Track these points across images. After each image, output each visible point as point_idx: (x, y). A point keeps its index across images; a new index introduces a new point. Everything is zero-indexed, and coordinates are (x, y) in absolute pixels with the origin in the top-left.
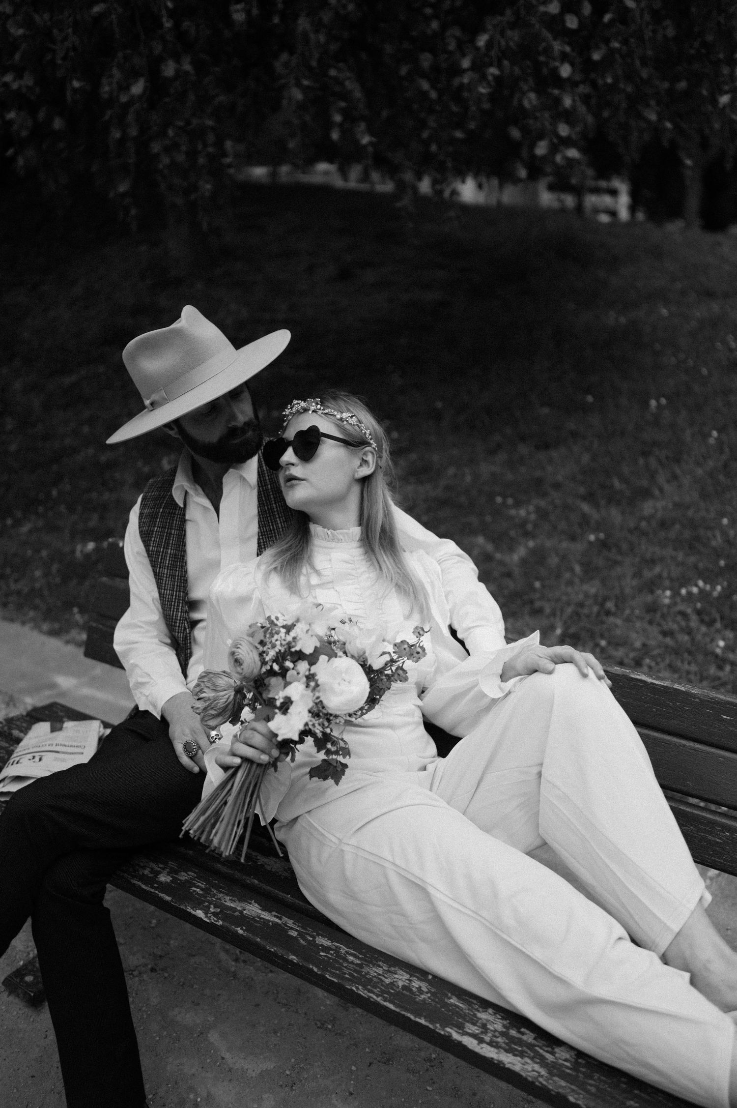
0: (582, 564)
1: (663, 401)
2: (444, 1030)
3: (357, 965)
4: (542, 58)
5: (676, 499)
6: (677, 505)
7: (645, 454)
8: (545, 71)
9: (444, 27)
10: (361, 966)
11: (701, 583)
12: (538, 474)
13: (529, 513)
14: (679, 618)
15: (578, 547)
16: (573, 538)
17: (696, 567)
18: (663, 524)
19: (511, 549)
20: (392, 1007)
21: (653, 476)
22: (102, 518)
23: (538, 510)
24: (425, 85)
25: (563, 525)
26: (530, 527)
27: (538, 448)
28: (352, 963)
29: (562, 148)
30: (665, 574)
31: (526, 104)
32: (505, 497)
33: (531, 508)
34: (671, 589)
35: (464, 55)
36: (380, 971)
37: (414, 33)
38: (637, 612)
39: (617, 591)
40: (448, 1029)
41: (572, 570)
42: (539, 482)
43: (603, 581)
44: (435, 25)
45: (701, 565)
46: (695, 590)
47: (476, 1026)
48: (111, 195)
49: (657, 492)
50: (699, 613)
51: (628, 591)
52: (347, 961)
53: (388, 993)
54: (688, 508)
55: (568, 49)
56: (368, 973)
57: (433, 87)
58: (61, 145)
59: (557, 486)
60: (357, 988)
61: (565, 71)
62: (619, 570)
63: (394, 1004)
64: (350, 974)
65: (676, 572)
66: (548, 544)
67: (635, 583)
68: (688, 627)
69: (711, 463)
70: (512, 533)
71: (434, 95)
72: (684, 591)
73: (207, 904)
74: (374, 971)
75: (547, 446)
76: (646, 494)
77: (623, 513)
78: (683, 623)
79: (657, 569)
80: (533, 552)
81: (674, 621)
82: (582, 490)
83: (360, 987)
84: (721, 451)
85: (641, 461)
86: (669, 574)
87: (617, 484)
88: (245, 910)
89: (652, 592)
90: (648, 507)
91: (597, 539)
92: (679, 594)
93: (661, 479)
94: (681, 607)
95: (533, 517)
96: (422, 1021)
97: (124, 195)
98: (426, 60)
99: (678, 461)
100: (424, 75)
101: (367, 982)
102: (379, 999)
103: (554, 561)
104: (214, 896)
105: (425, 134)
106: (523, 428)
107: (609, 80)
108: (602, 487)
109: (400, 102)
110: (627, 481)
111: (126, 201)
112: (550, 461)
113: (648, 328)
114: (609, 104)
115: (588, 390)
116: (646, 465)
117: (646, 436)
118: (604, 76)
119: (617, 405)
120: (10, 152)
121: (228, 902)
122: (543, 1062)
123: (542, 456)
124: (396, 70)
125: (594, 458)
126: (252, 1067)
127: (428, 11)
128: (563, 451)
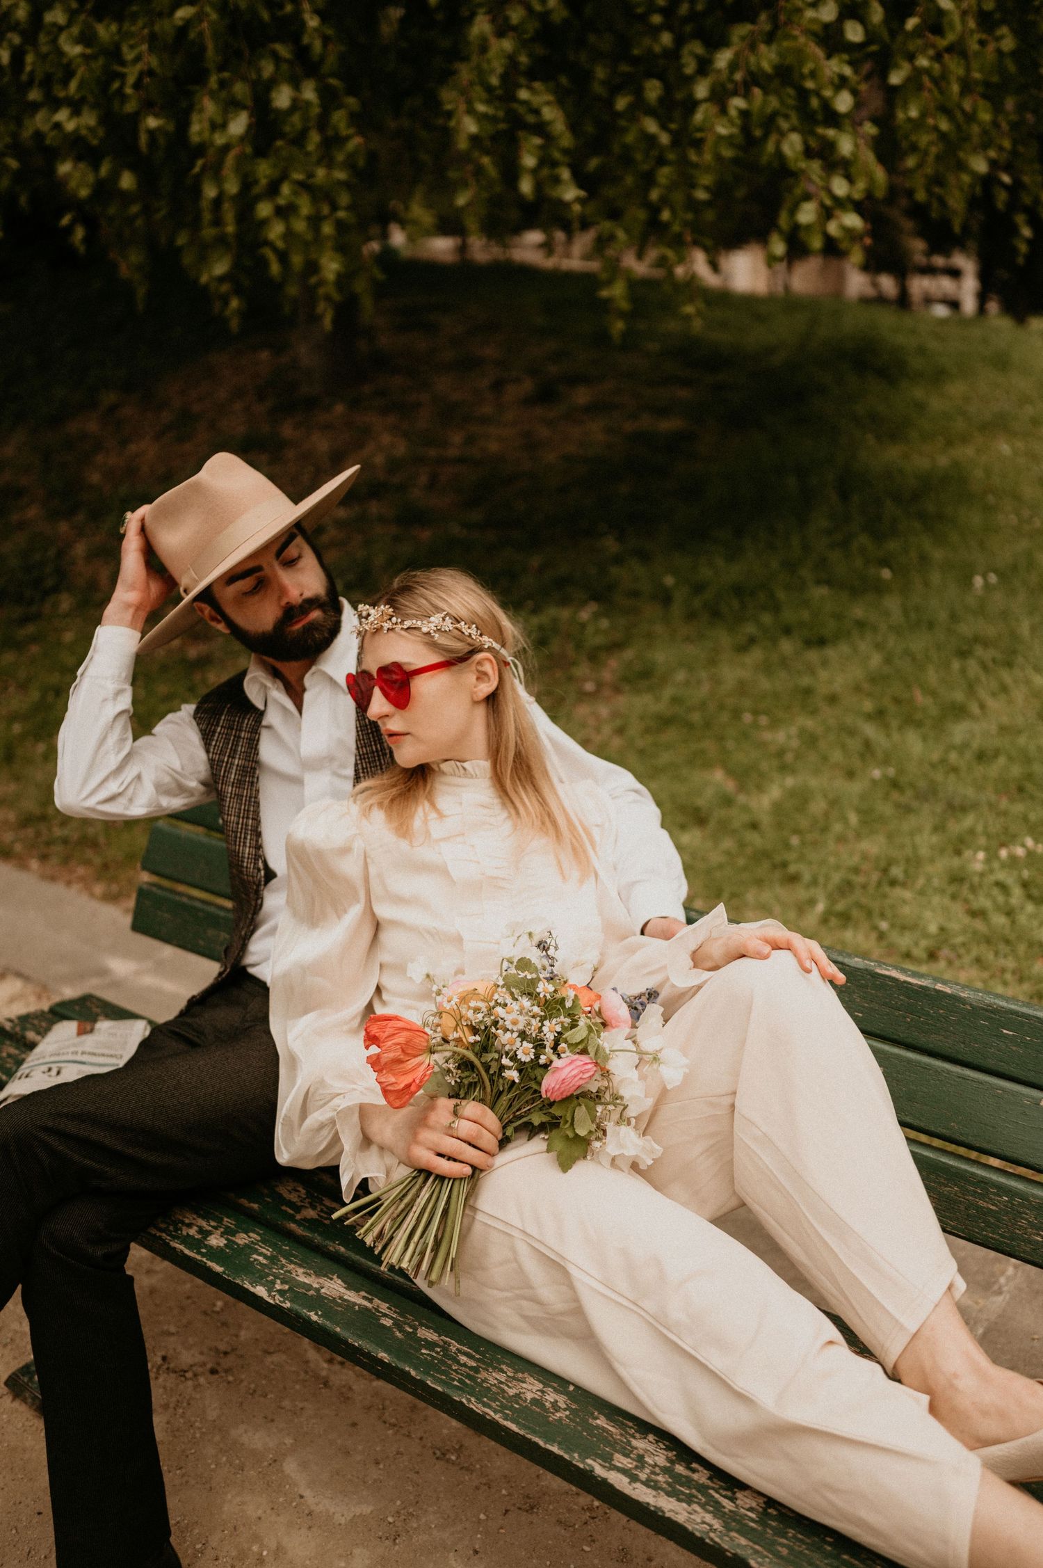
0: (859, 811)
1: (993, 578)
2: (583, 1462)
3: (471, 1368)
4: (809, 85)
5: (1005, 720)
6: (1003, 730)
7: (963, 654)
8: (814, 103)
9: (680, 41)
10: (476, 1370)
11: (1029, 842)
12: (806, 681)
13: (789, 737)
14: (996, 892)
15: (856, 788)
16: (851, 775)
17: (1025, 819)
18: (981, 756)
19: (760, 788)
20: (513, 1427)
21: (971, 688)
23: (803, 732)
24: (651, 126)
25: (837, 756)
26: (789, 757)
27: (807, 644)
28: (465, 1365)
29: (838, 212)
30: (980, 828)
31: (787, 150)
32: (756, 713)
33: (793, 730)
34: (986, 849)
35: (700, 80)
36: (502, 1377)
37: (636, 52)
38: (936, 882)
39: (908, 851)
40: (589, 1461)
41: (845, 820)
42: (808, 692)
43: (890, 837)
44: (666, 38)
45: (1033, 817)
46: (1020, 851)
47: (630, 1458)
48: (204, 279)
49: (975, 709)
50: (1025, 885)
51: (924, 851)
52: (458, 1362)
53: (511, 1408)
54: (1019, 732)
55: (848, 71)
56: (485, 1380)
57: (663, 127)
58: (135, 209)
59: (833, 699)
60: (469, 1401)
61: (844, 103)
62: (912, 822)
63: (518, 1424)
64: (460, 1381)
65: (995, 825)
66: (813, 783)
67: (935, 839)
68: (1007, 903)
70: (764, 766)
71: (665, 139)
72: (1003, 853)
73: (271, 1278)
74: (493, 1378)
75: (821, 642)
76: (959, 712)
77: (925, 739)
78: (1001, 899)
79: (969, 821)
80: (792, 793)
81: (989, 895)
82: (868, 706)
83: (473, 1399)
85: (956, 665)
86: (985, 827)
87: (920, 698)
88: (322, 1288)
89: (958, 853)
90: (959, 731)
91: (885, 776)
92: (997, 857)
93: (984, 690)
94: (1001, 876)
95: (795, 743)
96: (555, 1449)
97: (221, 279)
98: (653, 90)
99: (1009, 665)
100: (651, 112)
101: (483, 1393)
102: (497, 1417)
103: (818, 806)
104: (283, 1266)
105: (654, 195)
106: (788, 615)
107: (914, 113)
108: (897, 701)
109: (616, 149)
110: (933, 693)
111: (225, 288)
112: (825, 663)
113: (979, 473)
114: (914, 148)
115: (885, 562)
116: (963, 671)
117: (965, 629)
118: (905, 107)
119: (926, 584)
120: (66, 220)
121: (301, 1276)
122: (718, 1510)
123: (813, 656)
124: (610, 103)
125: (888, 660)
126: (342, 1511)
127: (657, 19)
128: (844, 648)
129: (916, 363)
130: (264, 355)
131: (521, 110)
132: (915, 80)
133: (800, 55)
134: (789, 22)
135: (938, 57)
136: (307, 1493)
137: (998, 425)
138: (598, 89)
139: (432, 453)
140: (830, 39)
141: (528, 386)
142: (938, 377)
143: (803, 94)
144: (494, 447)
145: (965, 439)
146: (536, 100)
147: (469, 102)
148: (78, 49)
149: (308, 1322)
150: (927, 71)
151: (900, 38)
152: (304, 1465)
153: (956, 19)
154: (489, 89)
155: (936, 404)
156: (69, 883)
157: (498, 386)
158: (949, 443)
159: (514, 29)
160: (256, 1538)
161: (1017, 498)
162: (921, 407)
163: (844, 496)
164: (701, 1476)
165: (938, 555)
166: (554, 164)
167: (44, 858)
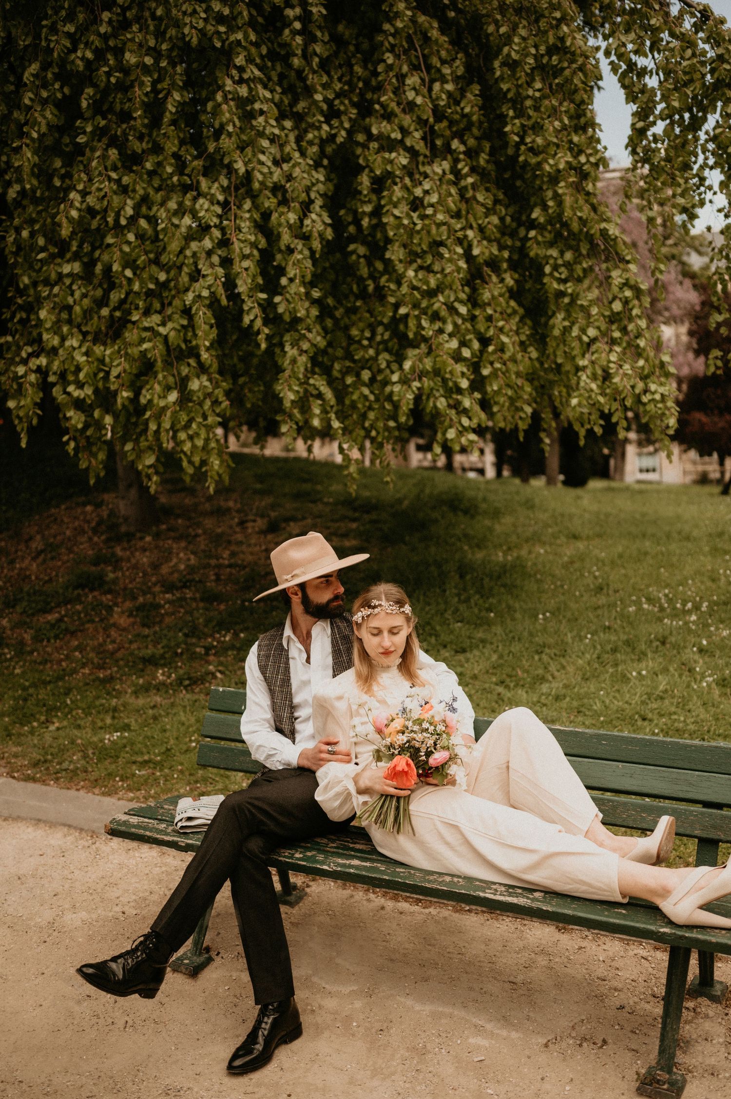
1: (548, 615)
4: (448, 376)
5: (566, 681)
6: (566, 686)
7: (539, 652)
8: (451, 384)
9: (378, 353)
18: (557, 698)
21: (546, 667)
22: (113, 718)
27: (457, 652)
31: (439, 405)
35: (393, 372)
36: (435, 877)
37: (356, 357)
40: (476, 893)
44: (371, 352)
47: (491, 890)
52: (415, 875)
53: (442, 884)
54: (574, 687)
55: (465, 370)
56: (427, 879)
57: (372, 392)
59: (475, 677)
60: (424, 884)
61: (464, 384)
63: (446, 888)
64: (418, 880)
69: (588, 656)
71: (372, 397)
74: (431, 878)
75: (464, 651)
76: (543, 679)
82: (495, 679)
84: (595, 647)
87: (520, 673)
90: (545, 688)
93: (553, 668)
96: (463, 892)
99: (564, 656)
100: (365, 385)
101: (429, 881)
102: (437, 887)
104: (330, 859)
105: (367, 424)
106: (444, 637)
107: (495, 388)
108: (509, 676)
109: (347, 402)
110: (527, 672)
111: (151, 471)
112: (467, 660)
113: (530, 564)
114: (496, 403)
115: (489, 610)
116: (540, 659)
117: (539, 640)
118: (491, 385)
119: (513, 619)
120: (65, 438)
121: (340, 861)
122: (528, 898)
123: (461, 657)
124: (343, 380)
125: (501, 657)
126: (346, 989)
127: (365, 342)
128: (476, 652)
129: (484, 506)
130: (89, 508)
131: (311, 389)
132: (495, 374)
133: (444, 363)
134: (437, 348)
135: (505, 364)
136: (327, 986)
137: (535, 539)
138: (336, 374)
139: (213, 562)
140: (457, 357)
141: (261, 523)
142: (496, 514)
143: (444, 381)
144: (250, 558)
145: (518, 547)
146: (317, 383)
147: (290, 386)
148: (85, 358)
149: (350, 874)
150: (500, 369)
151: (485, 355)
152: (321, 978)
153: (511, 346)
154: (298, 379)
155: (498, 528)
156: (78, 790)
157: (242, 523)
158: (509, 549)
159: (306, 352)
160: (307, 1004)
161: (553, 576)
162: (491, 530)
163: (462, 577)
164: (520, 891)
165: (517, 605)
166: (327, 413)
167: (57, 779)
